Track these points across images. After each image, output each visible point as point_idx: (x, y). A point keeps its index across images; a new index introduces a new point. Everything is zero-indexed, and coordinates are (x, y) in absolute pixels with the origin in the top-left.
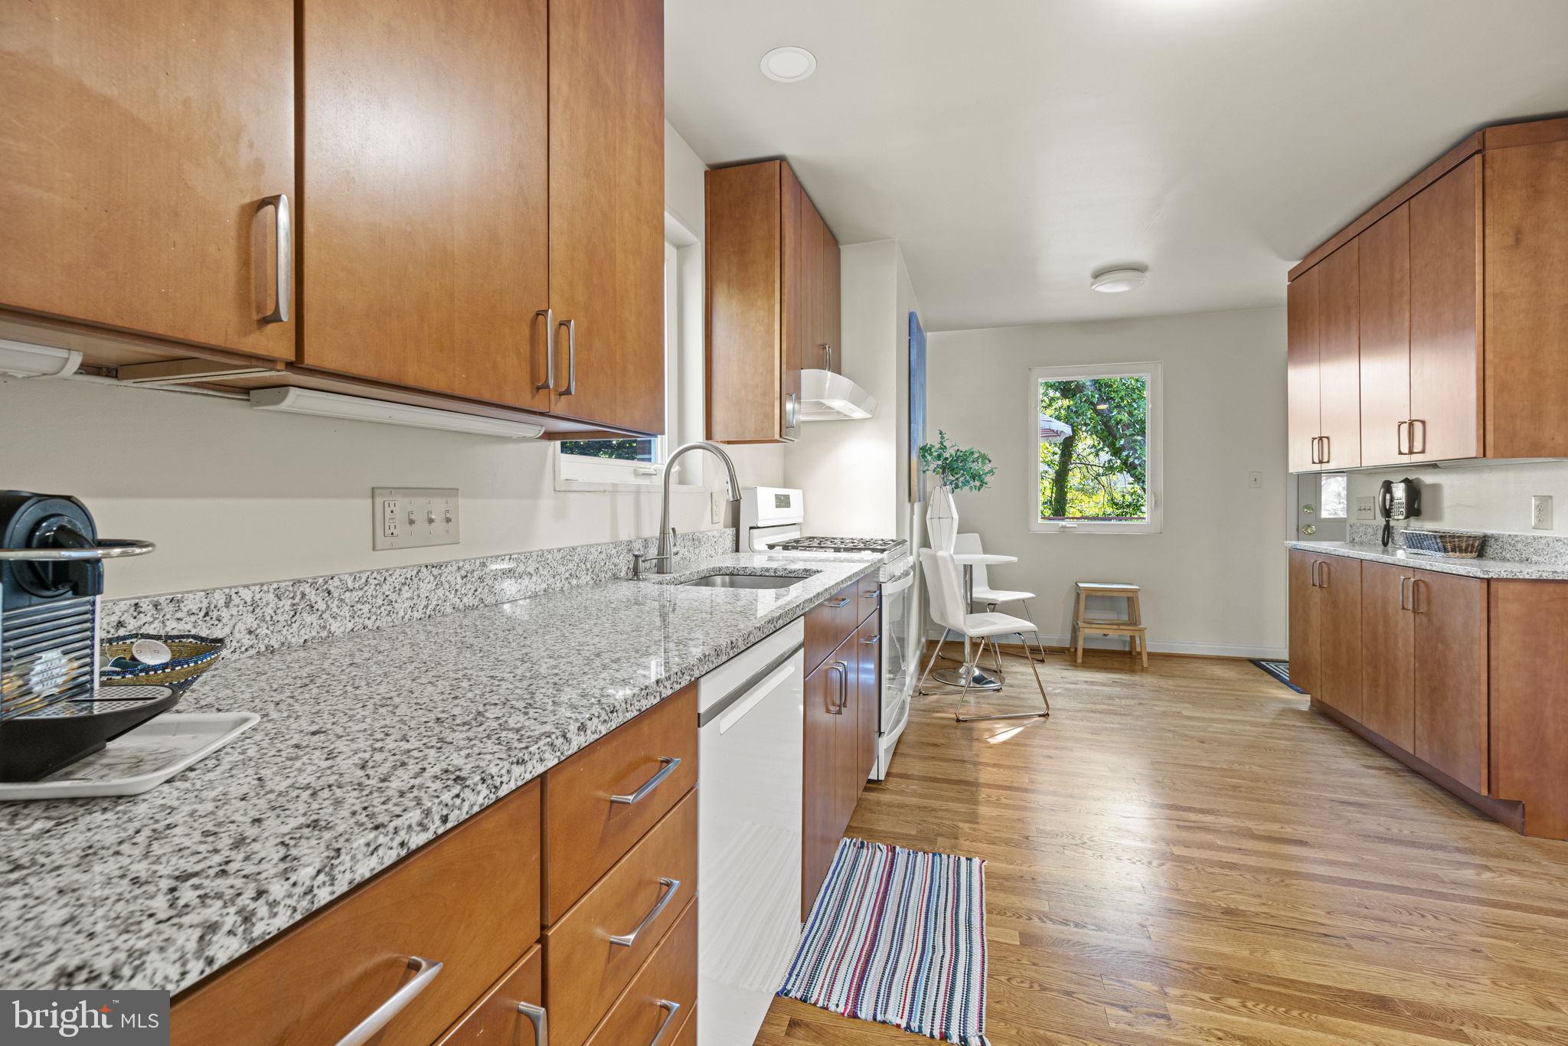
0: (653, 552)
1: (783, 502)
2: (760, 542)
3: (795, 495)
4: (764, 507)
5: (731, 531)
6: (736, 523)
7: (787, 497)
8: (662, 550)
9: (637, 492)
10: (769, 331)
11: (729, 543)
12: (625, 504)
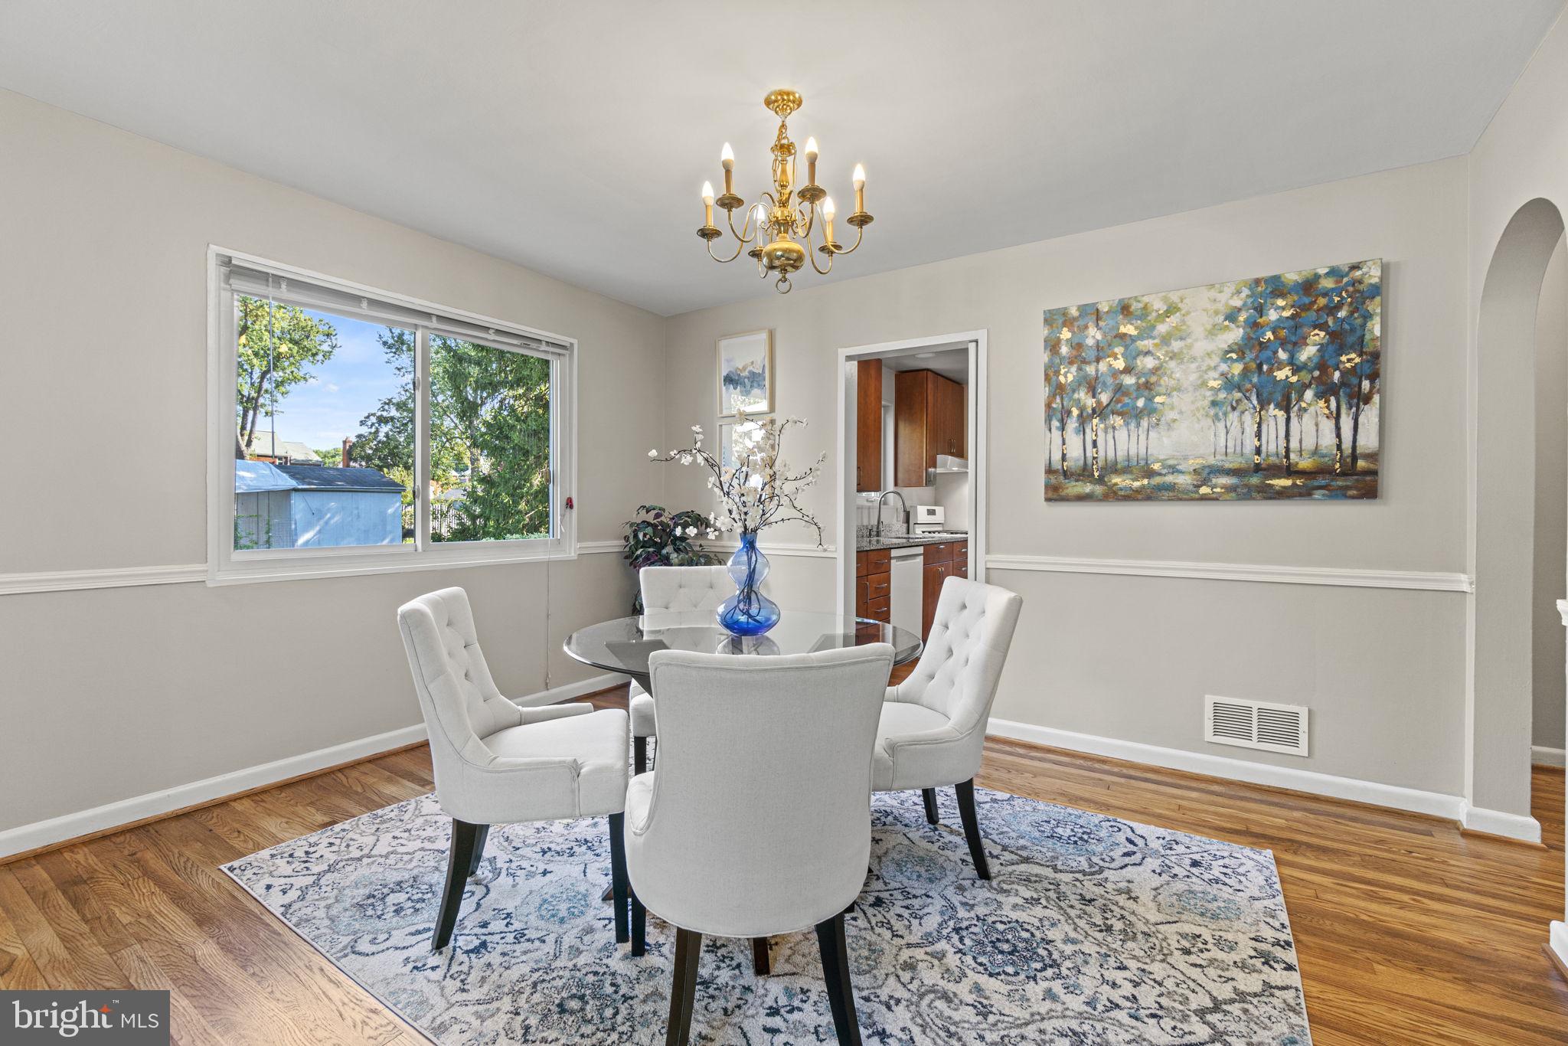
0: (875, 529)
1: (931, 512)
2: (919, 530)
3: (939, 510)
4: (921, 513)
5: (905, 525)
6: (907, 521)
7: (934, 510)
8: (878, 528)
9: (869, 508)
10: (922, 442)
11: (905, 530)
12: (865, 512)
